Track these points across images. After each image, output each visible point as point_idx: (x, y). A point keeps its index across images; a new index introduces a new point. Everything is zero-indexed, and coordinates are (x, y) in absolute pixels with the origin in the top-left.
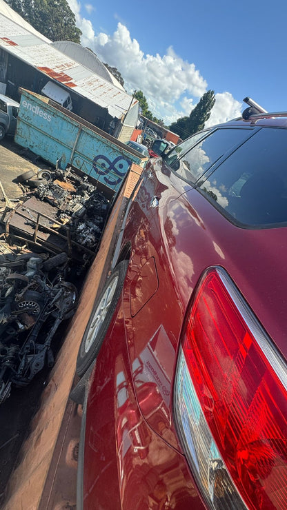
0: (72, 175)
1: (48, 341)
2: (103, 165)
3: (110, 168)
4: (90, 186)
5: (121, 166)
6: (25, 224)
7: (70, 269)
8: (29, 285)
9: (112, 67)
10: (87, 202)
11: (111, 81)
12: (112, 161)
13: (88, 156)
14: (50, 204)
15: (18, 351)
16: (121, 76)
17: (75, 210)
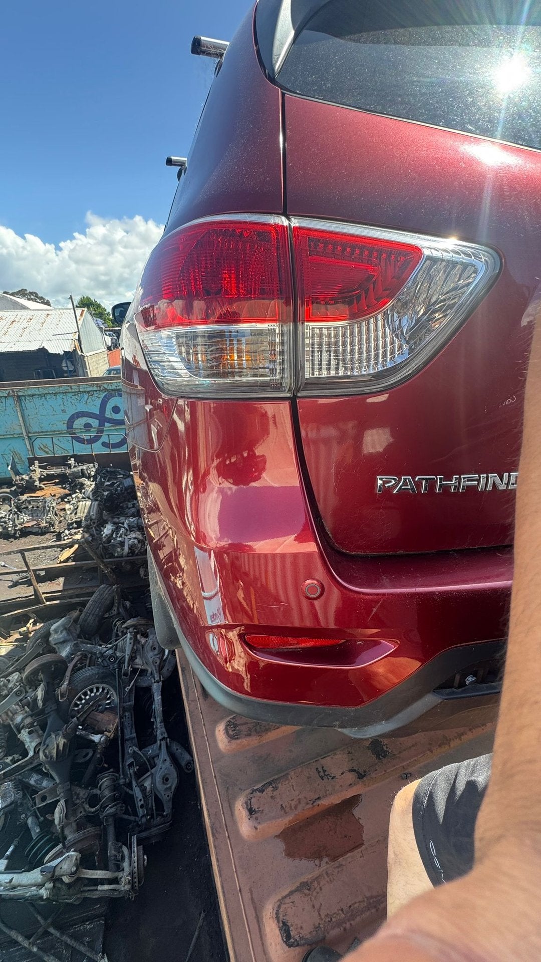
0: (45, 472)
1: (160, 731)
2: (88, 426)
3: (102, 424)
4: (85, 467)
5: (116, 410)
6: (10, 587)
7: (128, 603)
8: (71, 666)
9: (16, 290)
10: (95, 492)
11: (24, 308)
12: (96, 411)
13: (55, 428)
14: (36, 534)
15: (118, 779)
16: (40, 295)
17: (82, 514)
